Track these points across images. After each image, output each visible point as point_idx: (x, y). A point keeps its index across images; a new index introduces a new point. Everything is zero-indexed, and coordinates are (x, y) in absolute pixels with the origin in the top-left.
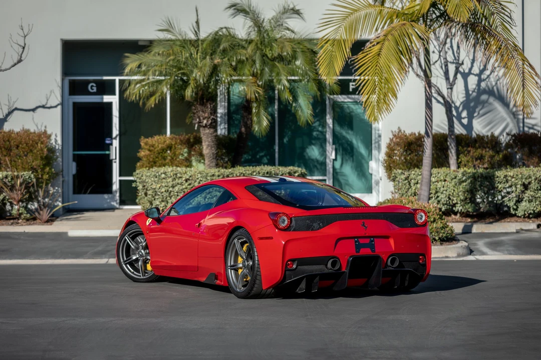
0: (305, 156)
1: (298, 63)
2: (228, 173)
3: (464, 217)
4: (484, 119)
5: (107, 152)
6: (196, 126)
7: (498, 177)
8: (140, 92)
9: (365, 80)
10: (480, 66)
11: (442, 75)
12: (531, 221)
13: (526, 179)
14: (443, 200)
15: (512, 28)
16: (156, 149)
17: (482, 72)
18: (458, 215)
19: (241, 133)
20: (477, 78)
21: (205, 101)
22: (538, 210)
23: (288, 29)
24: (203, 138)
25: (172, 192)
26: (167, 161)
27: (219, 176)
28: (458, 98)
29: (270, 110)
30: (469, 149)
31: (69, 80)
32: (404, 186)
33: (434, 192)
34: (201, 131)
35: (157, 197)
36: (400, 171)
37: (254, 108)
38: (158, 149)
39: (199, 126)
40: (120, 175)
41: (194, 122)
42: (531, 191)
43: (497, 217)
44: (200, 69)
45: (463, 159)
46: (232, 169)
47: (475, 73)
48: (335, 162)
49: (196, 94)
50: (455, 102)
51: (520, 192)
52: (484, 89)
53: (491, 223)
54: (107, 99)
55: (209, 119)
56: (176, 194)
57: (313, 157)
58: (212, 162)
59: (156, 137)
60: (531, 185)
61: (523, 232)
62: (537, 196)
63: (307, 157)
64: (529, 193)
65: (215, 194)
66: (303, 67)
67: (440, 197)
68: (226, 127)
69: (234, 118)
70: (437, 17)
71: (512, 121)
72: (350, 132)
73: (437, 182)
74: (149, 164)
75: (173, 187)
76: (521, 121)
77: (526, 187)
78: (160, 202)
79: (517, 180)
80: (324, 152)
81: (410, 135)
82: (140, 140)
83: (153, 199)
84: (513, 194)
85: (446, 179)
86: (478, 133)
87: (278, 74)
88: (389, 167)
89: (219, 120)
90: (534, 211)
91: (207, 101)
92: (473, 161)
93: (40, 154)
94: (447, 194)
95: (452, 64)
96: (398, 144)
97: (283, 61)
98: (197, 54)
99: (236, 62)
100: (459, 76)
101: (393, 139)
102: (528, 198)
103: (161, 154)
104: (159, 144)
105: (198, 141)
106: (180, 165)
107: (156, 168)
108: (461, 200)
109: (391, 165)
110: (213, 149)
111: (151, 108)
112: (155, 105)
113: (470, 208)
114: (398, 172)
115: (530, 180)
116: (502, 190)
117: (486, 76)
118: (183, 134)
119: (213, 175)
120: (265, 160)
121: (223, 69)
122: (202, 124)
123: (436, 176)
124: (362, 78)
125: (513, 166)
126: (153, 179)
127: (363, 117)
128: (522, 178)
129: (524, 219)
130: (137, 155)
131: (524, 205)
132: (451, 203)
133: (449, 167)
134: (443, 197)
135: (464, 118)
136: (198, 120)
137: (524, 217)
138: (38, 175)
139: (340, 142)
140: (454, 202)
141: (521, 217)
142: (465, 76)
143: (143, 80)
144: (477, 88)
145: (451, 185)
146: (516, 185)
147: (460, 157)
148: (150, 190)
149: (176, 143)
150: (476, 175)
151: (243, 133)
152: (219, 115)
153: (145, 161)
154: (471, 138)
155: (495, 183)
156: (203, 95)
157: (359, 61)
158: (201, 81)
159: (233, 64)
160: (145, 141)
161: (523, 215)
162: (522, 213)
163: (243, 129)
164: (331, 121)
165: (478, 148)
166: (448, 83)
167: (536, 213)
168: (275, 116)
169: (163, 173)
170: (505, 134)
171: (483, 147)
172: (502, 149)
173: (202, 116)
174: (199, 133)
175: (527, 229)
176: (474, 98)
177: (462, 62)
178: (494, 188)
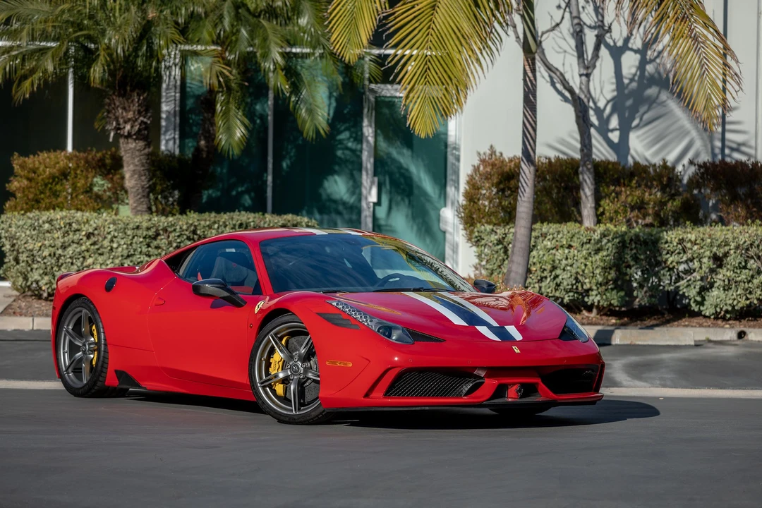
0: (320, 195)
1: (303, 21)
2: (166, 224)
3: (606, 315)
4: (649, 130)
6: (112, 134)
7: (666, 242)
9: (404, 56)
10: (645, 36)
11: (573, 50)
12: (728, 326)
13: (719, 246)
14: (565, 283)
16: (42, 177)
17: (647, 45)
18: (595, 311)
19: (198, 149)
20: (638, 56)
21: (128, 88)
22: (740, 305)
24: (124, 158)
25: (62, 258)
26: (60, 200)
27: (148, 229)
28: (602, 92)
29: (258, 107)
30: (618, 189)
32: (496, 256)
33: (548, 267)
34: (121, 145)
35: (35, 266)
36: (489, 227)
37: (219, 105)
38: (45, 176)
39: (117, 136)
41: (108, 127)
42: (728, 270)
43: (667, 316)
44: (118, 29)
45: (607, 208)
46: (178, 216)
47: (635, 48)
48: (377, 208)
49: (112, 73)
50: (596, 100)
51: (707, 270)
52: (652, 76)
53: (651, 327)
55: (136, 123)
56: (69, 260)
57: (336, 197)
58: (142, 203)
59: (41, 154)
60: (729, 259)
61: (710, 345)
62: (739, 279)
63: (324, 197)
64: (724, 274)
65: (139, 260)
66: (312, 30)
67: (560, 277)
68: (177, 136)
69: (191, 121)
71: (700, 135)
72: (406, 152)
73: (556, 248)
74: (27, 204)
75: (64, 247)
76: (720, 136)
77: (719, 261)
78: (40, 275)
79: (702, 248)
80: (356, 187)
81: (511, 161)
82: (11, 159)
83: (29, 269)
84: (695, 274)
85: (572, 244)
86: (638, 159)
87: (265, 39)
88: (470, 220)
89: (163, 123)
90: (733, 307)
91: (132, 91)
92: (625, 212)
94: (574, 271)
95: (593, 30)
96: (487, 177)
97: (277, 18)
99: (185, 18)
100: (604, 52)
101: (478, 167)
103: (50, 186)
104: (46, 167)
105: (117, 163)
106: (83, 208)
107: (37, 212)
108: (597, 283)
109: (474, 216)
110: (143, 178)
111: (24, 99)
112: (32, 93)
113: (614, 298)
114: (485, 230)
115: (727, 248)
116: (674, 267)
117: (654, 54)
118: (92, 150)
119: (138, 227)
120: (247, 200)
121: (159, 29)
122: (122, 133)
123: (553, 238)
124: (400, 52)
125: (698, 222)
126: (28, 232)
128: (711, 245)
129: (715, 322)
130: (5, 188)
131: (715, 295)
132: (580, 289)
133: (581, 223)
134: (566, 278)
135: (612, 130)
136: (114, 123)
137: (716, 318)
139: (386, 168)
140: (585, 287)
141: (709, 317)
142: (617, 53)
143: (11, 48)
144: (638, 73)
145: (580, 256)
146: (700, 258)
147: (602, 203)
148: (23, 253)
149: (78, 166)
150: (626, 238)
151: (203, 150)
152: (164, 116)
153: (20, 198)
154: (624, 168)
155: (661, 255)
156: (124, 77)
157: (396, 18)
158: (119, 51)
159: (180, 21)
160: (20, 161)
161: (713, 314)
162: (713, 311)
163: (203, 142)
164: (370, 130)
165: (636, 187)
166: (582, 65)
167: (737, 310)
168: (267, 119)
169: (48, 222)
170: (685, 161)
171: (646, 186)
172: (681, 189)
173: (123, 117)
174: (118, 148)
175: (719, 338)
176: (633, 93)
177: (610, 27)
178: (658, 263)
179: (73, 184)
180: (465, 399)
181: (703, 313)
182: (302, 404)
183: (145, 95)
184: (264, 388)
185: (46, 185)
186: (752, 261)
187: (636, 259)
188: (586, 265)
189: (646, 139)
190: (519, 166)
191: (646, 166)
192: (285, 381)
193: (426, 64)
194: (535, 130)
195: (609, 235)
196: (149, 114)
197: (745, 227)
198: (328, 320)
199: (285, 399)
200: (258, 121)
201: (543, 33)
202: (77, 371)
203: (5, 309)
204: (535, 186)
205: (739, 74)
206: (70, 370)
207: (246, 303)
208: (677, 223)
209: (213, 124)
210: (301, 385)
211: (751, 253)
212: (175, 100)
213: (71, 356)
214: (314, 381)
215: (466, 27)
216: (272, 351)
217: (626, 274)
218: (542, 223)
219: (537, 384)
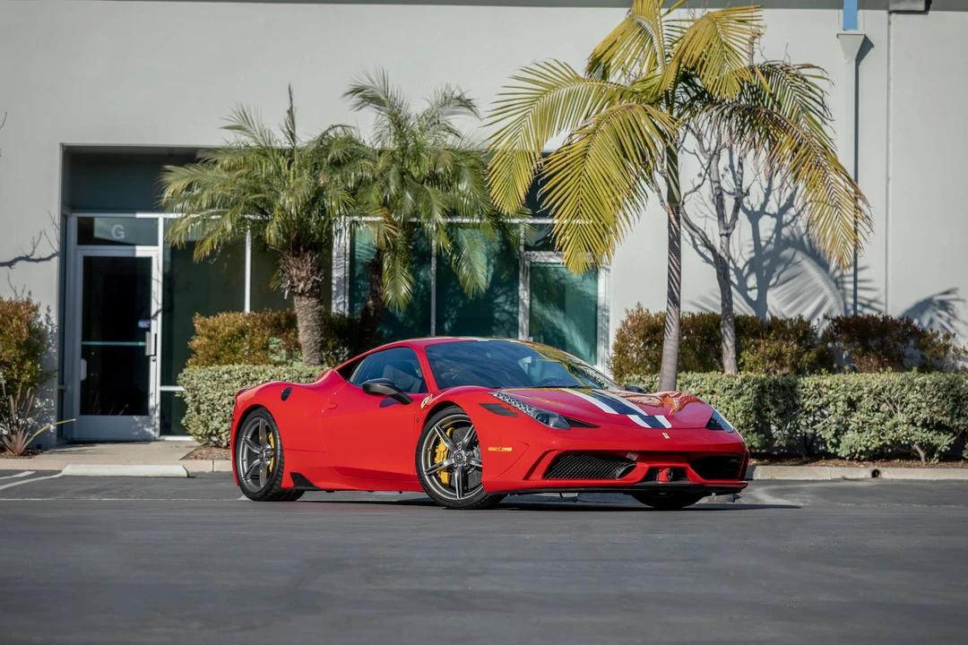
1: (463, 186)
4: (785, 289)
5: (141, 344)
6: (287, 292)
7: (803, 387)
8: (187, 229)
10: (780, 200)
12: (862, 466)
13: (853, 390)
15: (825, 123)
16: (220, 336)
17: (783, 210)
19: (367, 309)
20: (774, 220)
21: (302, 249)
22: (874, 446)
23: (451, 131)
24: (298, 316)
26: (238, 356)
28: (741, 254)
29: (422, 273)
30: (757, 341)
31: (79, 218)
34: (295, 302)
35: (215, 415)
36: (637, 377)
37: (385, 264)
38: (224, 334)
39: (292, 294)
40: (163, 384)
41: (283, 286)
42: (861, 413)
43: (805, 459)
44: (292, 192)
45: (747, 359)
47: (771, 212)
49: (287, 236)
50: (735, 260)
51: (842, 414)
52: (787, 239)
54: (141, 251)
55: (309, 282)
58: (314, 357)
59: (221, 315)
60: (862, 402)
61: (846, 481)
62: (872, 422)
64: (858, 417)
66: (472, 194)
68: (347, 301)
69: (359, 287)
70: (693, 99)
71: (834, 294)
72: (560, 314)
73: (700, 394)
74: (207, 360)
76: (852, 293)
77: (852, 404)
79: (837, 392)
81: (657, 316)
82: (193, 319)
83: (210, 418)
84: (830, 417)
85: (716, 390)
86: (775, 314)
87: (428, 204)
88: (619, 371)
89: (334, 289)
90: (867, 448)
91: (306, 251)
92: (764, 363)
93: (15, 337)
95: (732, 195)
96: (634, 330)
97: (438, 184)
98: (289, 168)
99: (355, 183)
100: (742, 215)
101: (627, 322)
102: (856, 425)
103: (229, 343)
104: (226, 326)
105: (292, 322)
106: (260, 362)
107: (217, 366)
108: (739, 426)
109: (623, 368)
110: (316, 333)
111: (205, 256)
112: (212, 252)
113: (755, 441)
114: (634, 379)
115: (860, 393)
116: (811, 410)
117: (790, 218)
118: (268, 311)
119: (311, 376)
121: (331, 192)
122: (296, 291)
123: (697, 385)
125: (832, 371)
126: (209, 383)
127: (580, 288)
128: (846, 390)
129: (850, 462)
130: (187, 346)
131: (850, 438)
133: (723, 372)
135: (751, 289)
136: (289, 282)
137: (851, 459)
138: (13, 375)
139: (541, 329)
141: (844, 459)
142: (754, 217)
144: (775, 236)
145: (722, 401)
146: (835, 401)
147: (742, 354)
148: (204, 403)
149: (255, 325)
150: (766, 383)
151: (370, 309)
152: (334, 282)
153: (202, 355)
154: (762, 322)
155: (798, 397)
156: (298, 238)
157: (550, 166)
158: (292, 212)
159: (349, 185)
160: (202, 321)
161: (848, 455)
162: (848, 452)
163: (371, 302)
164: (526, 294)
165: (774, 340)
166: (722, 225)
167: (871, 451)
168: (430, 285)
169: (227, 373)
170: (820, 316)
171: (784, 338)
172: (816, 342)
173: (297, 276)
174: (292, 307)
175: (854, 477)
176: (769, 254)
177: (748, 191)
178: (796, 407)
179: (250, 342)
180: (618, 481)
181: (839, 455)
182: (465, 489)
183: (317, 256)
184: (430, 476)
185: (225, 343)
186: (884, 405)
187: (775, 403)
188: (728, 409)
189: (782, 296)
190: (664, 320)
191: (782, 321)
192: (450, 469)
193: (578, 207)
194: (679, 274)
195: (749, 381)
196: (321, 274)
197: (878, 374)
198: (489, 409)
199: (450, 487)
200: (422, 286)
201: (686, 195)
202: (255, 478)
203: (187, 455)
204: (680, 339)
205: (869, 216)
206: (248, 476)
207: (412, 400)
208: (812, 372)
209: (380, 284)
210: (464, 472)
211: (883, 397)
212: (345, 267)
213: (249, 464)
214: (477, 468)
215: (615, 174)
216: (437, 442)
217: (766, 417)
218: (687, 372)
219: (686, 468)
